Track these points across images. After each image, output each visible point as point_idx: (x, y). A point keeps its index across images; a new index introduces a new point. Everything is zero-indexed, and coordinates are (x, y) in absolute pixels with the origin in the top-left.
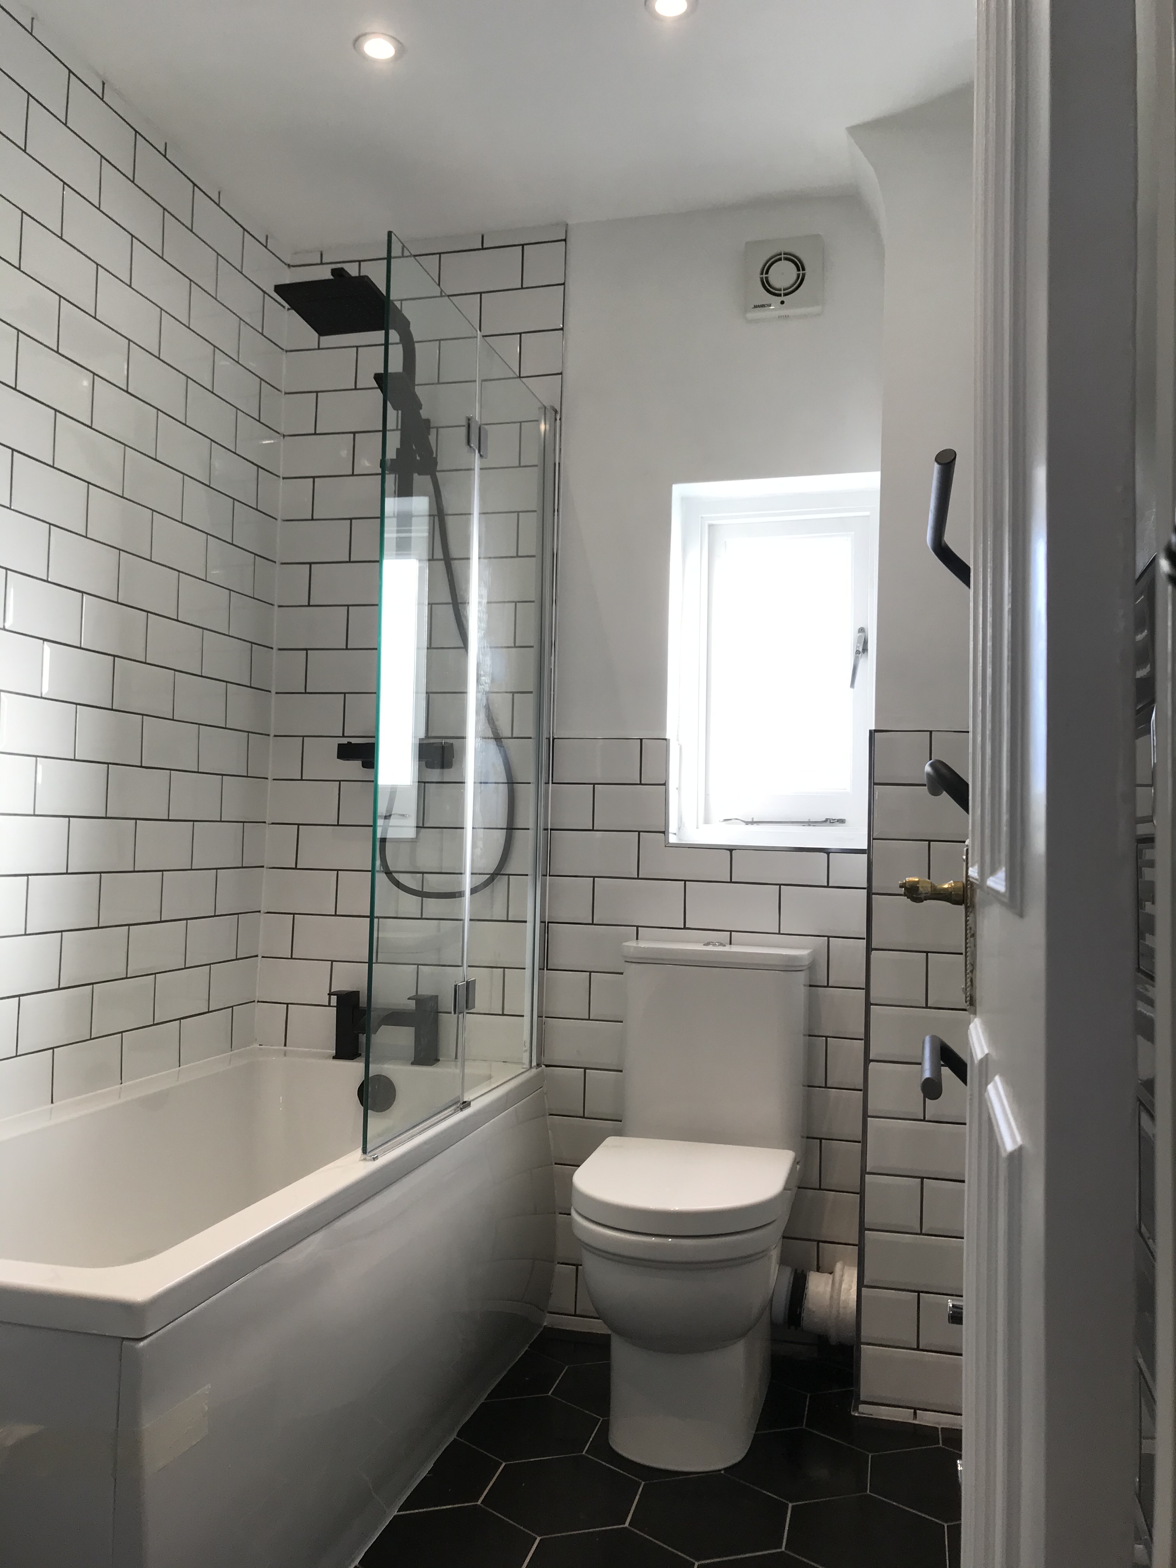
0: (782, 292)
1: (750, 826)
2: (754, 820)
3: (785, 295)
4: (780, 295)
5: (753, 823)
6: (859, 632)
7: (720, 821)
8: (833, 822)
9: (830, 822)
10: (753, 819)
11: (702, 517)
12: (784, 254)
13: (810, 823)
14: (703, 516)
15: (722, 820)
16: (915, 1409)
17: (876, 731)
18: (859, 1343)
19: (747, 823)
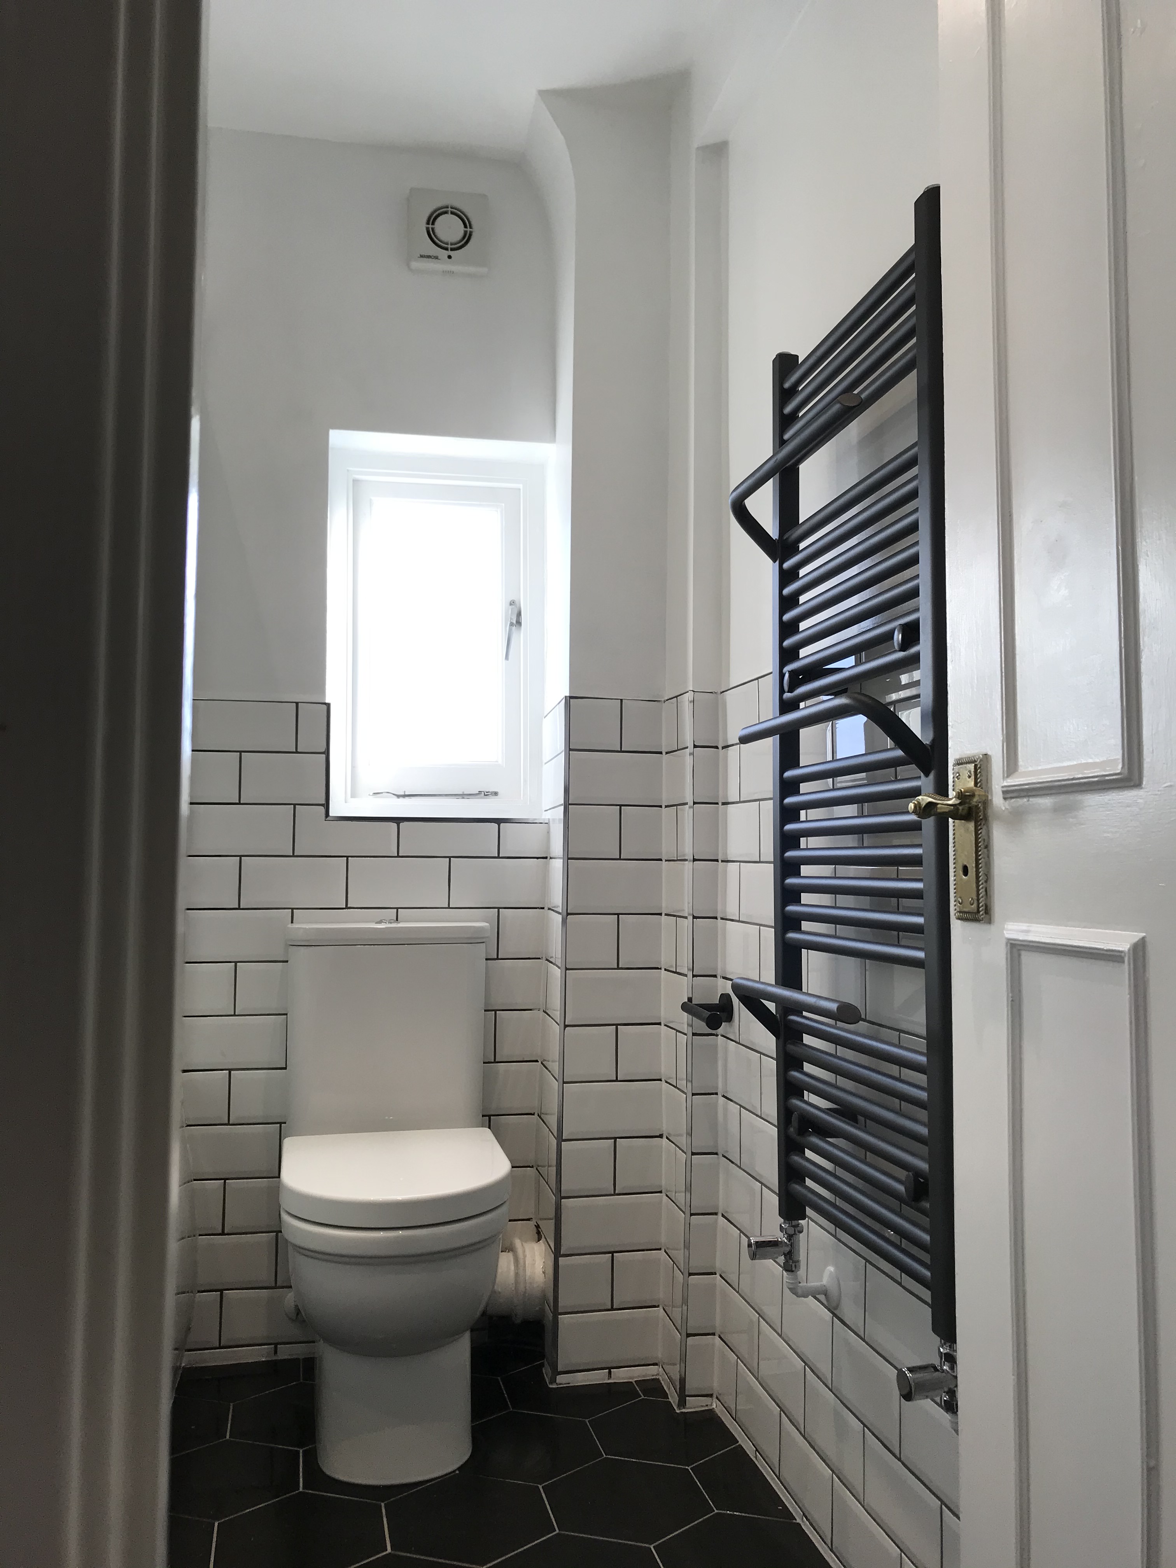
0: (449, 246)
1: (401, 799)
2: (406, 794)
3: (452, 250)
4: (446, 249)
5: (405, 796)
6: (511, 604)
7: (369, 795)
8: (487, 795)
9: (485, 795)
10: (405, 792)
11: (348, 470)
12: (451, 208)
13: (463, 796)
14: (350, 469)
15: (371, 794)
16: (610, 1369)
17: (571, 697)
18: (556, 1313)
19: (398, 796)
